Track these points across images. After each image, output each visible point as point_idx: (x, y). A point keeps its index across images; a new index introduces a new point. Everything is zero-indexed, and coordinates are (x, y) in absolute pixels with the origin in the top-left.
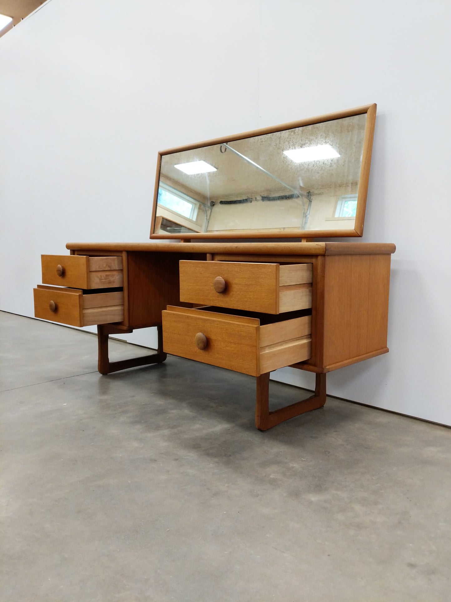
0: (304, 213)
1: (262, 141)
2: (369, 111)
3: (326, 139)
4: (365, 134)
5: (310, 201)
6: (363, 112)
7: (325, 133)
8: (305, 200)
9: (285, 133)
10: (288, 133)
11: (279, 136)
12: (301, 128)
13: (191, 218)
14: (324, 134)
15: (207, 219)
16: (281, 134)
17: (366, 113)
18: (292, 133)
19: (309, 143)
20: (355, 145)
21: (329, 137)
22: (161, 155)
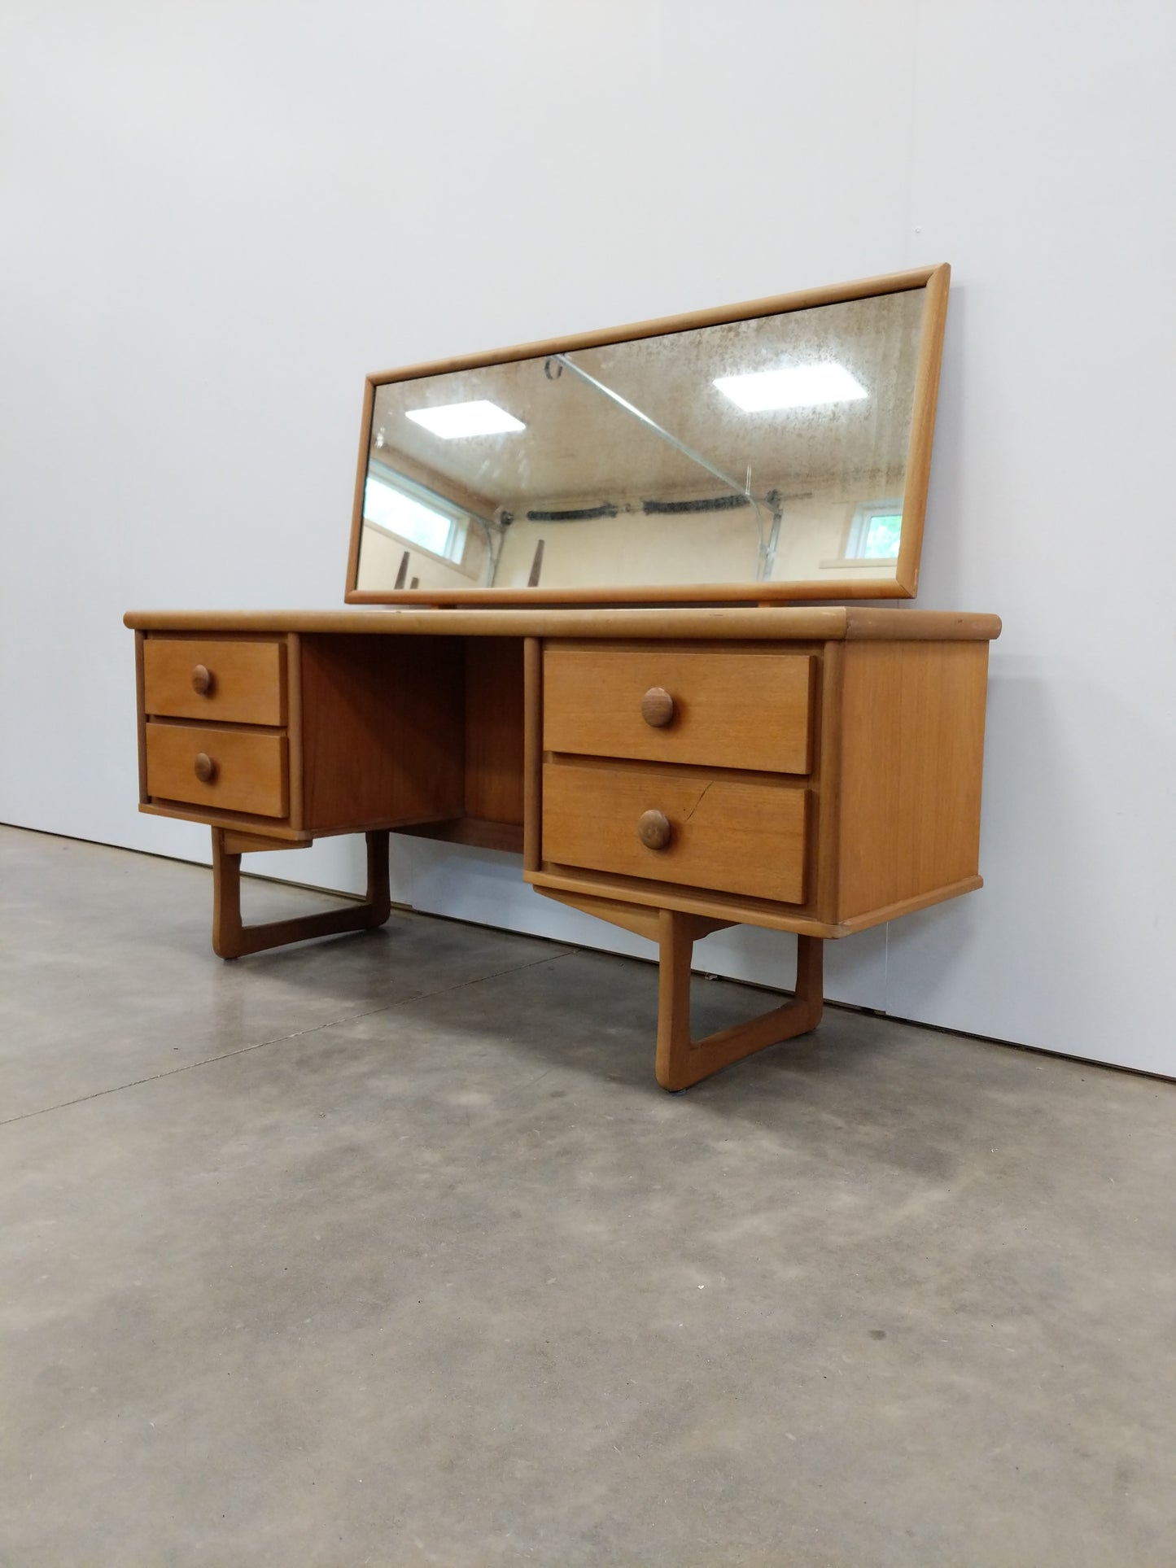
0: (763, 547)
1: (650, 354)
2: (931, 285)
3: (820, 350)
4: (921, 338)
5: (778, 517)
6: (915, 285)
7: (816, 336)
8: (766, 511)
9: (713, 333)
10: (720, 333)
11: (697, 340)
12: (753, 323)
13: (447, 557)
14: (816, 338)
15: (491, 558)
16: (701, 336)
17: (924, 286)
18: (732, 334)
19: (775, 358)
20: (895, 367)
21: (828, 346)
22: (375, 383)
